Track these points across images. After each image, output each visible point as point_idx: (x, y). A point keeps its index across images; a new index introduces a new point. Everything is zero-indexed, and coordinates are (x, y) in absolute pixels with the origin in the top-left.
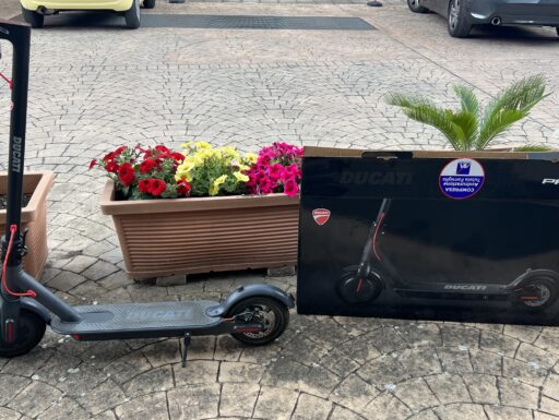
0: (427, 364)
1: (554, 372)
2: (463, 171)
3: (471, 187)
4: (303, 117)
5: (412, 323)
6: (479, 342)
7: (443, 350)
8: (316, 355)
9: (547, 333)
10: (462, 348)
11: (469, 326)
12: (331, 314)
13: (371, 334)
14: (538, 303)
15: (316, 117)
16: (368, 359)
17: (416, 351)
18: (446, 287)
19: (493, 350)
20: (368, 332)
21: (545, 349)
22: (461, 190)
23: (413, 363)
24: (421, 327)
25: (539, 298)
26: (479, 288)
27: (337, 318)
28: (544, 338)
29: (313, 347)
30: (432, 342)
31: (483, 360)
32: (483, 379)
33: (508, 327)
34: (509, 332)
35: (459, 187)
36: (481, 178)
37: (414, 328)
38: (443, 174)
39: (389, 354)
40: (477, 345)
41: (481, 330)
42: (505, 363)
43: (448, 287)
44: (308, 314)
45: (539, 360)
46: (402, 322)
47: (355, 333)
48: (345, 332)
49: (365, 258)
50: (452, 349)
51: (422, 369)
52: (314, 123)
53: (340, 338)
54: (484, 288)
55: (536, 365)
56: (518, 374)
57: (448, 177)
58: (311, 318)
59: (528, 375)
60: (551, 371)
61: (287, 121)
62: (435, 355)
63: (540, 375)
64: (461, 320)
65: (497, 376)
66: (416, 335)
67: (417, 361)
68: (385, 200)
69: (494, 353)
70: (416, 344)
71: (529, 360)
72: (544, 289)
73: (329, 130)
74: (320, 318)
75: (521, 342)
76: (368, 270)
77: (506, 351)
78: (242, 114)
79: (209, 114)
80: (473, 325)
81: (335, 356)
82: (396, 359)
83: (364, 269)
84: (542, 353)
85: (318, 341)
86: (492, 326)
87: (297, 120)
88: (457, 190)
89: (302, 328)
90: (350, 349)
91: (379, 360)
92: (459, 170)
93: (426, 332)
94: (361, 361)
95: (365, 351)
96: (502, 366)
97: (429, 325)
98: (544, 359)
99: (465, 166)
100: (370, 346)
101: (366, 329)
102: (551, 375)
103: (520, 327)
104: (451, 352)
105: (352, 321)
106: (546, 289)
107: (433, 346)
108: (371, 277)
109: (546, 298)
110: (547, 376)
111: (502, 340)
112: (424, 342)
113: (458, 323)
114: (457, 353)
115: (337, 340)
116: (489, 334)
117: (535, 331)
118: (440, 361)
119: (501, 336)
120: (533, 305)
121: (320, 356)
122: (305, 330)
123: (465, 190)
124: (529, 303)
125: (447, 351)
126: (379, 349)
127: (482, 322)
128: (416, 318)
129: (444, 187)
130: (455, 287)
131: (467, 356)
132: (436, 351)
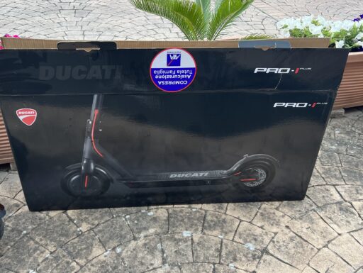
0: (149, 257)
1: (268, 253)
2: (174, 62)
3: (184, 79)
4: (91, 16)
5: (144, 209)
6: (203, 226)
7: (168, 239)
8: (36, 259)
9: (265, 209)
10: (186, 234)
11: (196, 207)
12: (65, 209)
13: (100, 228)
14: (256, 184)
15: (102, 16)
16: (90, 258)
17: (141, 242)
18: (171, 176)
19: (215, 233)
20: (98, 225)
21: (262, 227)
22: (173, 83)
23: (136, 257)
24: (151, 213)
25: (257, 180)
26: (201, 174)
27: (70, 212)
28: (262, 214)
29: (36, 249)
30: (159, 230)
31: (203, 245)
32: (201, 269)
33: (231, 205)
34: (232, 211)
35: (172, 80)
36: (192, 69)
37: (145, 216)
38: (153, 66)
39: (114, 249)
40: (200, 228)
41: (206, 211)
42: (224, 247)
43: (173, 176)
44: (40, 210)
45: (255, 240)
46: (133, 209)
47: (84, 227)
48: (74, 228)
49: (86, 155)
50: (176, 237)
51: (142, 264)
52: (100, 21)
53: (67, 236)
54: (206, 174)
55: (251, 246)
56: (235, 260)
57: (158, 69)
58: (43, 215)
59: (244, 259)
60: (265, 251)
61: (77, 19)
62: (159, 245)
63: (254, 257)
64: (189, 202)
65: (214, 264)
66: (144, 224)
67: (140, 255)
68: (95, 97)
69: (215, 236)
70: (142, 235)
71: (246, 241)
72: (260, 171)
73: (111, 27)
74: (53, 214)
75: (241, 221)
76: (92, 166)
77: (226, 233)
78: (39, 14)
79: (9, 14)
80: (199, 206)
81: (57, 258)
82: (119, 255)
83: (88, 166)
84: (259, 231)
85: (43, 242)
86: (216, 205)
87: (84, 19)
88: (170, 83)
89: (30, 227)
90: (75, 248)
91: (102, 258)
92: (169, 61)
93: (155, 219)
94: (82, 262)
95: (89, 248)
96: (220, 251)
97: (159, 211)
98: (260, 239)
99: (175, 57)
100: (97, 242)
101: (96, 222)
102: (265, 257)
103: (242, 204)
104: (175, 240)
105: (85, 213)
106: (263, 172)
107: (158, 235)
108: (96, 172)
109: (262, 179)
110: (260, 258)
111: (224, 221)
112: (152, 231)
113: (186, 206)
114: (180, 240)
115: (63, 239)
116: (213, 215)
117: (254, 208)
118: (163, 251)
119: (223, 216)
120: (252, 185)
121: (40, 260)
122: (33, 229)
123: (178, 83)
124: (248, 184)
125: (172, 239)
126: (103, 244)
127: (208, 202)
128: (149, 204)
129: (157, 81)
130: (179, 176)
131: (190, 243)
132: (161, 241)
